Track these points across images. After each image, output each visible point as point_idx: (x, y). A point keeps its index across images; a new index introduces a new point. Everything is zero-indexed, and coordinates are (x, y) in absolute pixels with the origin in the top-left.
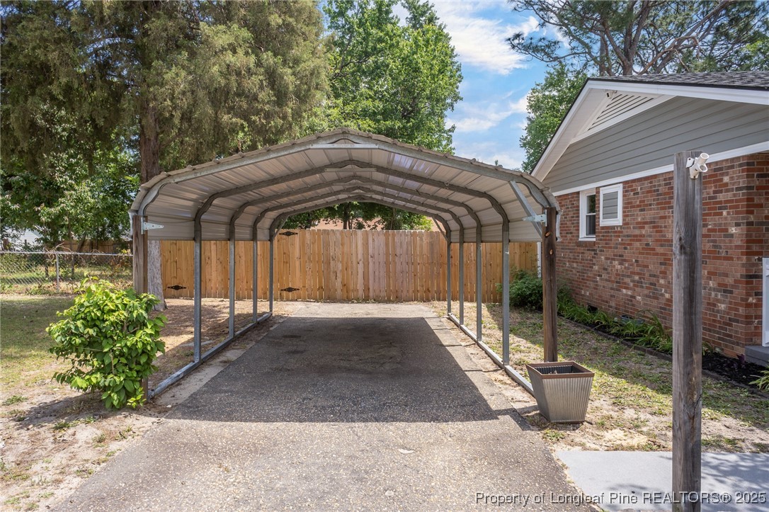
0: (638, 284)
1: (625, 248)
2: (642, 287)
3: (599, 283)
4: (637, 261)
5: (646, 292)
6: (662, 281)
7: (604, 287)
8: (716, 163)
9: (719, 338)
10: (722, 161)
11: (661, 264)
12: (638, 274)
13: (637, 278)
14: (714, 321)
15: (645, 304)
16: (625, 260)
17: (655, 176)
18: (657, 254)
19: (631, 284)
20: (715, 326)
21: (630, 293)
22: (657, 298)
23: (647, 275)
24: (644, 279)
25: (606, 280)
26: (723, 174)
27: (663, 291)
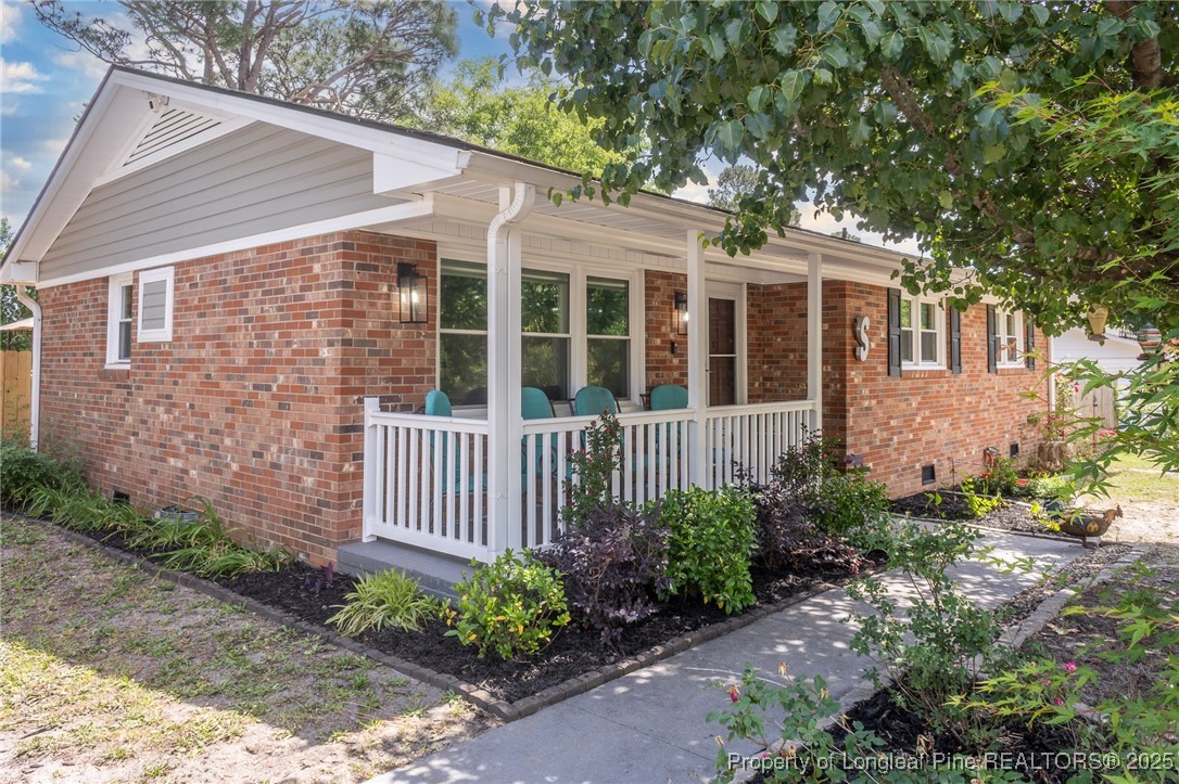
0: (193, 447)
1: (176, 383)
2: (198, 452)
3: (133, 449)
4: (192, 406)
5: (204, 461)
6: (228, 441)
7: (141, 455)
8: (305, 240)
9: (305, 537)
10: (312, 238)
11: (228, 410)
12: (194, 429)
13: (191, 436)
14: (298, 506)
15: (202, 483)
16: (174, 405)
17: (221, 257)
18: (221, 393)
19: (183, 449)
20: (299, 516)
21: (180, 464)
22: (219, 472)
23: (207, 431)
24: (202, 437)
25: (146, 443)
26: (312, 260)
27: (229, 459)
